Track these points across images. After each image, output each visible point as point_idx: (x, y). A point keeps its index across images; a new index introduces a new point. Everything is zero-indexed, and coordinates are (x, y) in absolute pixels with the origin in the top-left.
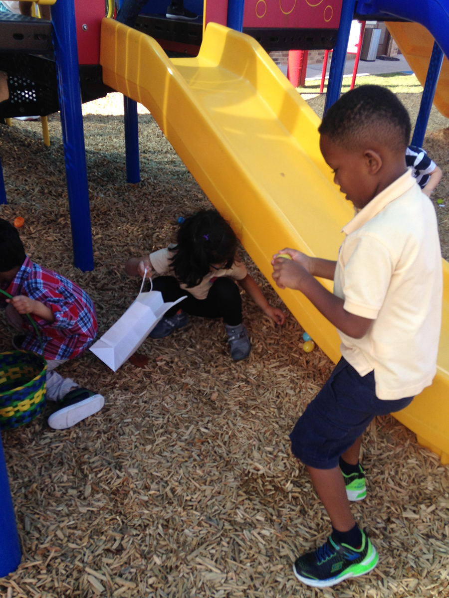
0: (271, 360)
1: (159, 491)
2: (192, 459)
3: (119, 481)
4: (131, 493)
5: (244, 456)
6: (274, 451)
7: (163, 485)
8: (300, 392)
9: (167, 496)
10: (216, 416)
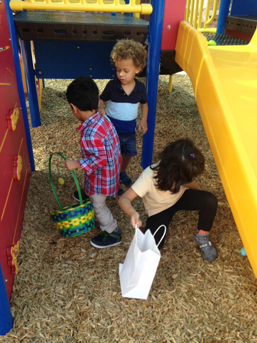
0: (230, 266)
1: (104, 325)
2: (135, 314)
3: (87, 307)
4: (89, 318)
5: (170, 328)
6: (193, 334)
7: (108, 322)
8: (238, 298)
9: (107, 331)
10: (167, 291)
